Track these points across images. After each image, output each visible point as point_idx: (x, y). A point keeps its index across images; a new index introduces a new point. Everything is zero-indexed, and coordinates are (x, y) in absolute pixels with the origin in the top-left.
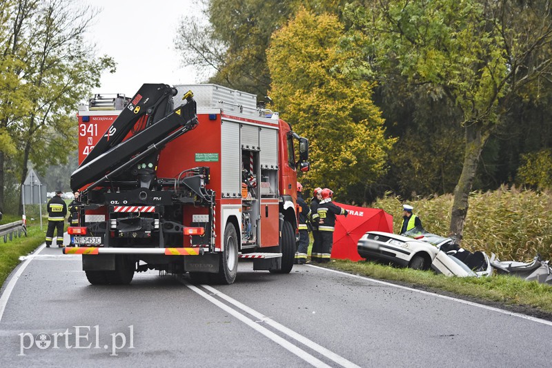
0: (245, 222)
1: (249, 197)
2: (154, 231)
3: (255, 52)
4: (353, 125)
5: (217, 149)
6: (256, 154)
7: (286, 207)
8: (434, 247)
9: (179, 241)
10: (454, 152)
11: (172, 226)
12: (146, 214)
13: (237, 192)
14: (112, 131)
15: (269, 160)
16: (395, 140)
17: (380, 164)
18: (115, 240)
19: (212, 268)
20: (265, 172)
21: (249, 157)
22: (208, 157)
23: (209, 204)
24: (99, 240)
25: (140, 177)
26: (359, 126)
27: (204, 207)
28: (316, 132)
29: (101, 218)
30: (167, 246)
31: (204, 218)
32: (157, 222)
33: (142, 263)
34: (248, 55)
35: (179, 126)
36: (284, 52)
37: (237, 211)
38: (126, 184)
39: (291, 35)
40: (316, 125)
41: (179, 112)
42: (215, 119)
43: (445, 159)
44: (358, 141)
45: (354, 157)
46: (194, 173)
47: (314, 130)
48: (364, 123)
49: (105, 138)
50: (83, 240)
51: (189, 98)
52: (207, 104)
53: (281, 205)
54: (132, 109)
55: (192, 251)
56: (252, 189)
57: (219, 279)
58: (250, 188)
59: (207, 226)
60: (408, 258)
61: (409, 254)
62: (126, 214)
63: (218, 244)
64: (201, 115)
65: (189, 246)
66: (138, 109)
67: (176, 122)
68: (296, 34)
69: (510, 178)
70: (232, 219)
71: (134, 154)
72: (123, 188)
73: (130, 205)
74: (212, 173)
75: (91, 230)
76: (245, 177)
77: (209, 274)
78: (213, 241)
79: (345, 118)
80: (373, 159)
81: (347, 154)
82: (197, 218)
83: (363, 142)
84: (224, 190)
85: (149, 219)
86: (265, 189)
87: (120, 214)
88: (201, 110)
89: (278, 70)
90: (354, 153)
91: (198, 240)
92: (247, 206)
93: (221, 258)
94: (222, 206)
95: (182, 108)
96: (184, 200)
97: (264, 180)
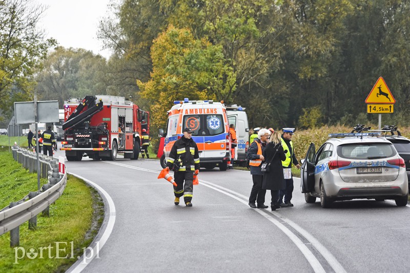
0: (120, 141)
1: (121, 132)
2: (89, 143)
3: (146, 45)
4: (198, 93)
5: (110, 117)
6: (124, 118)
7: (136, 136)
9: (98, 146)
10: (260, 107)
11: (95, 141)
12: (87, 138)
13: (117, 131)
14: (76, 111)
15: (129, 119)
18: (77, 146)
19: (108, 155)
20: (127, 124)
21: (122, 119)
22: (107, 119)
23: (107, 134)
24: (71, 146)
25: (85, 126)
26: (202, 93)
27: (105, 136)
29: (72, 139)
30: (93, 148)
31: (106, 139)
32: (90, 140)
33: (85, 154)
34: (143, 46)
35: (97, 110)
36: (160, 51)
37: (117, 137)
38: (81, 128)
39: (164, 41)
40: (177, 93)
41: (97, 105)
42: (109, 107)
43: (255, 112)
46: (103, 124)
47: (176, 95)
49: (73, 113)
50: (66, 146)
51: (101, 101)
52: (107, 102)
53: (134, 135)
54: (82, 104)
55: (102, 149)
56: (123, 130)
57: (111, 158)
58: (122, 130)
59: (106, 141)
62: (80, 137)
63: (110, 148)
64: (105, 106)
65: (101, 147)
66: (84, 104)
67: (97, 108)
68: (167, 40)
69: (294, 123)
70: (115, 140)
71: (83, 118)
72: (80, 129)
73: (81, 135)
74: (108, 124)
75: (69, 143)
76: (120, 125)
77: (107, 157)
78: (108, 146)
79: (194, 89)
82: (103, 139)
84: (112, 130)
85: (87, 139)
86: (127, 129)
87: (78, 137)
88: (104, 104)
89: (156, 60)
91: (103, 146)
92: (120, 135)
93: (111, 152)
94: (112, 135)
95: (98, 104)
96: (99, 133)
97: (127, 126)
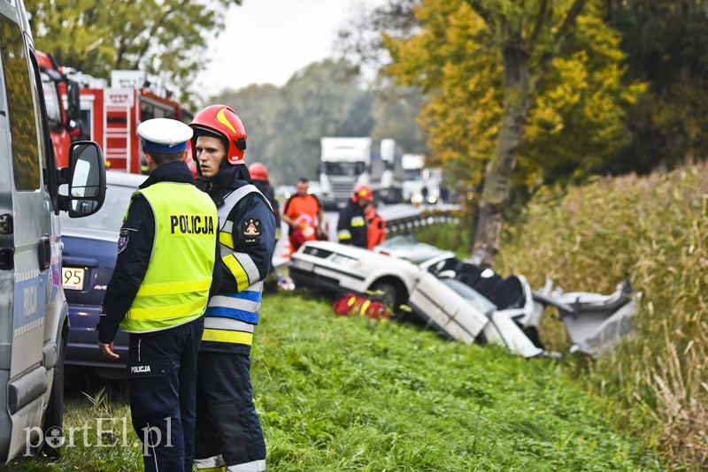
8: (414, 269)
16: (643, 87)
17: (609, 130)
28: (494, 76)
44: (565, 90)
45: (558, 118)
48: (580, 58)
60: (362, 287)
61: (362, 279)
80: (594, 120)
81: (545, 113)
83: (574, 91)
90: (559, 111)
